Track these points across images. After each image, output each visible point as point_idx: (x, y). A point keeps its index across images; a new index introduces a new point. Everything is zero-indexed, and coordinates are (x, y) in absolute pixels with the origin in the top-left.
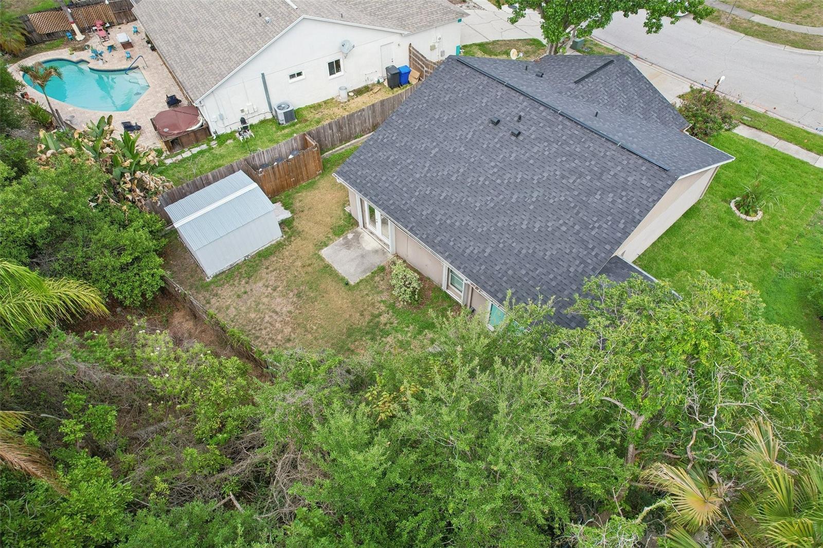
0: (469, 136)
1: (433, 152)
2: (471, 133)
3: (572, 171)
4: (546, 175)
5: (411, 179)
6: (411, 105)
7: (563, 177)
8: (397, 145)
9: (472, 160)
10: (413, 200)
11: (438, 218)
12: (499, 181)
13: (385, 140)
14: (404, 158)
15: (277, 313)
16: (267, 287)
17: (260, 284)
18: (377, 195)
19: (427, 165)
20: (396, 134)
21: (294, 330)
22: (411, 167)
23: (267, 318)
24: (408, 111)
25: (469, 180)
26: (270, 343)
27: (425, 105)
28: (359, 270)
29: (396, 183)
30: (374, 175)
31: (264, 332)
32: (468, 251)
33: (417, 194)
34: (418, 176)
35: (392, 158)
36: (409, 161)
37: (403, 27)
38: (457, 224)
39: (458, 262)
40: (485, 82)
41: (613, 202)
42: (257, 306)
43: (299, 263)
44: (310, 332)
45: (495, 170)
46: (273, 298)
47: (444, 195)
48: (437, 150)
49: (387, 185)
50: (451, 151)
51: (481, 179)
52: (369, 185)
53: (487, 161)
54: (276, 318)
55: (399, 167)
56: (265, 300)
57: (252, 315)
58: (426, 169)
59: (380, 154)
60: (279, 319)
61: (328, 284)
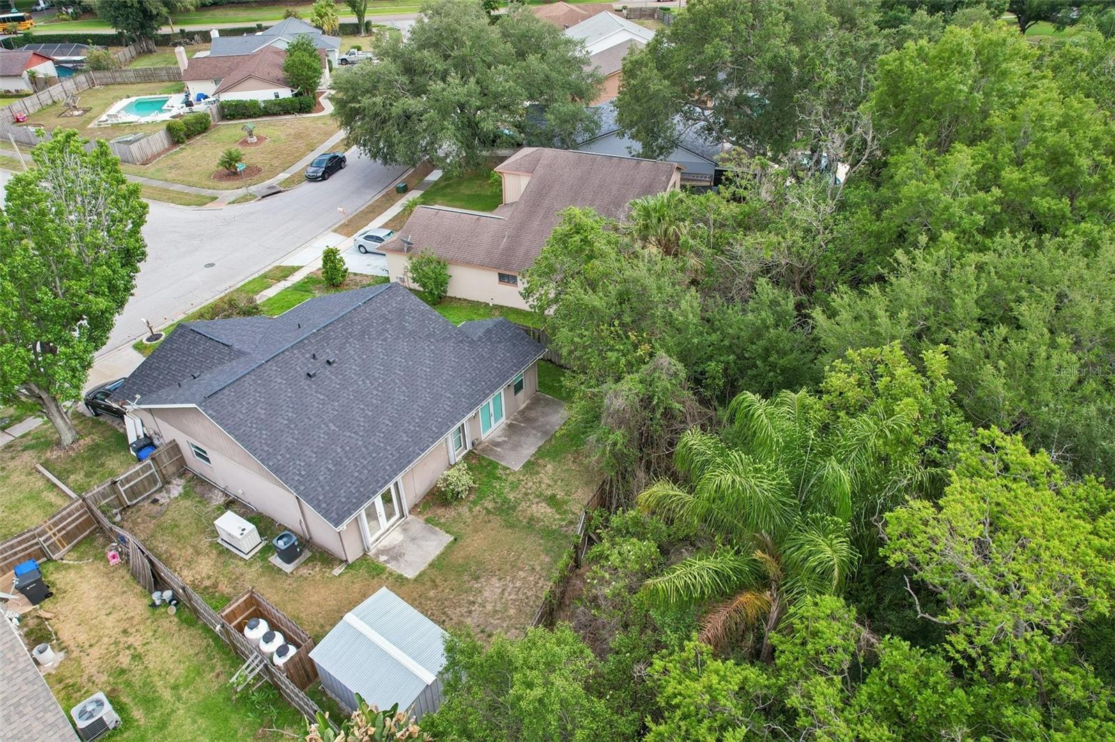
0: (322, 397)
1: (333, 428)
2: (319, 395)
3: (380, 334)
4: (380, 350)
5: (364, 449)
6: (258, 445)
7: (385, 340)
8: (314, 460)
9: (352, 397)
10: (389, 448)
11: (412, 428)
12: (380, 381)
13: (303, 473)
14: (334, 454)
15: (504, 590)
16: (470, 612)
17: (468, 621)
18: (378, 482)
19: (349, 434)
20: (298, 462)
21: (522, 569)
22: (348, 448)
23: (513, 597)
24: (266, 449)
25: (374, 401)
26: (540, 585)
27: (264, 432)
29: (365, 463)
30: (349, 485)
31: (529, 594)
32: (448, 409)
33: (382, 445)
34: (360, 443)
35: (330, 466)
36: (339, 450)
38: (420, 414)
39: (458, 417)
40: (253, 377)
41: (413, 318)
42: (496, 612)
43: (432, 593)
44: (519, 556)
45: (368, 382)
46: (486, 601)
47: (387, 422)
48: (331, 425)
49: (366, 471)
50: (336, 413)
51: (375, 393)
52: (362, 489)
53: (356, 386)
54: (509, 590)
55: (345, 460)
56: (489, 607)
57: (512, 612)
58: (353, 435)
59: (321, 478)
60: (511, 585)
61: (458, 556)
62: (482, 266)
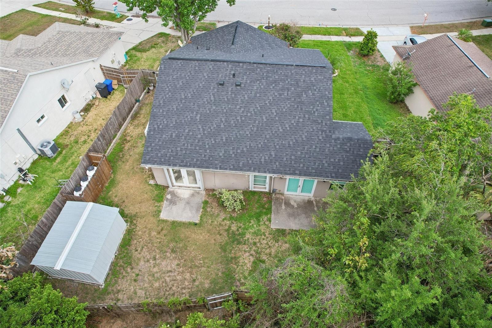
0: (212, 99)
1: (198, 118)
2: (212, 97)
3: (283, 89)
4: (271, 98)
5: (197, 141)
6: (160, 97)
7: (280, 95)
8: (171, 125)
9: (225, 111)
10: (208, 151)
11: (231, 153)
12: (249, 114)
13: (161, 127)
14: (182, 130)
15: (171, 271)
16: (148, 261)
17: (142, 263)
18: (182, 162)
19: (200, 127)
20: (165, 120)
21: (191, 273)
22: (191, 133)
23: (168, 279)
24: (161, 102)
25: (232, 122)
26: (184, 291)
27: (170, 94)
28: (194, 212)
29: (189, 147)
30: (170, 151)
31: (174, 288)
32: (263, 160)
33: (207, 146)
34: (199, 136)
35: (174, 135)
36: (187, 131)
37: (91, 55)
38: (245, 149)
39: (262, 169)
40: (197, 64)
41: (313, 94)
42: (153, 276)
43: (154, 233)
44: (201, 267)
45: (242, 109)
46: (159, 265)
47: (224, 138)
48: (199, 116)
49: (184, 152)
50: (208, 112)
51: (238, 118)
52: (172, 158)
53: (234, 107)
54: (173, 274)
55: (183, 138)
56: (155, 270)
57: (157, 285)
58: (201, 130)
59: (164, 136)
60: (176, 274)
61: (184, 233)
62: (431, 99)
